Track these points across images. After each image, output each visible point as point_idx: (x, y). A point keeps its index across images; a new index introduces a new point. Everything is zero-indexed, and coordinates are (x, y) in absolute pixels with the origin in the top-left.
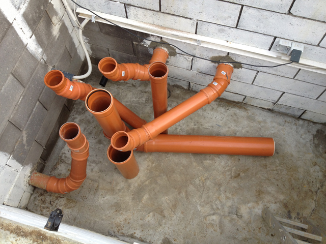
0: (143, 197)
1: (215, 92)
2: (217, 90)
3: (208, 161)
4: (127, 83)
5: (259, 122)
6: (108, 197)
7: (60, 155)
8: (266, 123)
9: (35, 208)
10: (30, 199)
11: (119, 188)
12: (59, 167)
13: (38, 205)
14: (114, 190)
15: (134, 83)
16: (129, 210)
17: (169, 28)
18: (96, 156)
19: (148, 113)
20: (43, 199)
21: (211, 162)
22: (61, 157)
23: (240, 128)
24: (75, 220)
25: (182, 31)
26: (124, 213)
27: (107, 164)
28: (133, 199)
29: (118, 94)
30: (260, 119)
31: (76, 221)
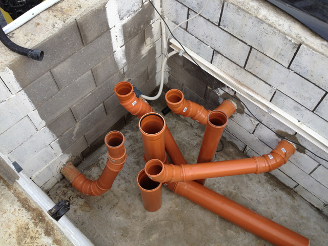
0: (153, 234)
1: (267, 165)
2: (270, 164)
3: (232, 232)
4: (186, 121)
5: (302, 218)
7: (99, 159)
8: (309, 221)
9: (55, 196)
10: (55, 185)
11: (134, 214)
12: (93, 169)
13: (59, 195)
14: (129, 214)
15: (193, 124)
16: (134, 241)
17: (246, 87)
18: (129, 174)
19: (193, 157)
20: (65, 192)
21: (234, 234)
22: (99, 160)
23: (280, 215)
24: (82, 224)
25: (258, 94)
26: (128, 241)
27: (134, 187)
28: (143, 232)
29: (174, 127)
30: (305, 214)
31: (83, 226)
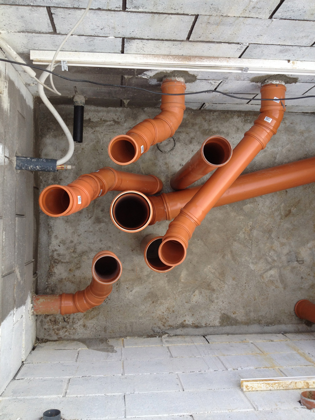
2: (272, 128)
6: (137, 289)
7: (50, 254)
9: (47, 334)
10: (36, 326)
12: (55, 270)
13: (49, 329)
14: (140, 278)
16: (169, 296)
20: (53, 319)
21: (252, 205)
22: (52, 256)
24: (105, 331)
26: (163, 301)
28: (169, 281)
30: (302, 128)
31: (108, 331)
